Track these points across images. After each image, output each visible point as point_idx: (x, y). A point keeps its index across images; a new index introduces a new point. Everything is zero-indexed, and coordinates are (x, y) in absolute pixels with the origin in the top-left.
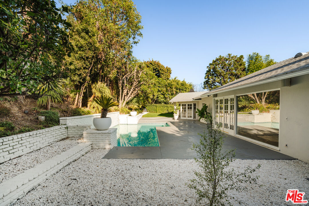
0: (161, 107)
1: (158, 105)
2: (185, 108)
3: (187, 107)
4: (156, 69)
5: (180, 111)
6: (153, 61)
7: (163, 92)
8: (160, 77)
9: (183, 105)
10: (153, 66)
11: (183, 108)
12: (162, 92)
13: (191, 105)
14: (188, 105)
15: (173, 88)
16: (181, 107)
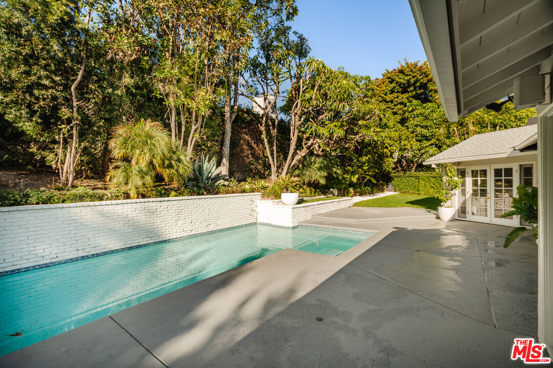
0: (433, 180)
1: (422, 174)
2: (484, 183)
3: (491, 178)
4: (416, 82)
5: (463, 192)
6: (407, 64)
7: (438, 140)
8: (430, 101)
9: (474, 174)
10: (407, 75)
11: (475, 183)
12: (433, 141)
13: (509, 172)
14: (498, 172)
15: (467, 124)
16: (469, 180)
